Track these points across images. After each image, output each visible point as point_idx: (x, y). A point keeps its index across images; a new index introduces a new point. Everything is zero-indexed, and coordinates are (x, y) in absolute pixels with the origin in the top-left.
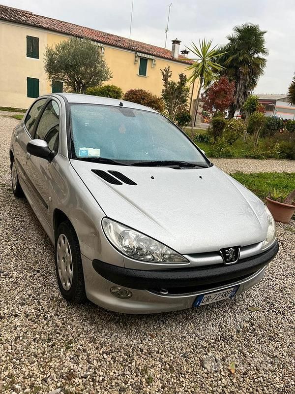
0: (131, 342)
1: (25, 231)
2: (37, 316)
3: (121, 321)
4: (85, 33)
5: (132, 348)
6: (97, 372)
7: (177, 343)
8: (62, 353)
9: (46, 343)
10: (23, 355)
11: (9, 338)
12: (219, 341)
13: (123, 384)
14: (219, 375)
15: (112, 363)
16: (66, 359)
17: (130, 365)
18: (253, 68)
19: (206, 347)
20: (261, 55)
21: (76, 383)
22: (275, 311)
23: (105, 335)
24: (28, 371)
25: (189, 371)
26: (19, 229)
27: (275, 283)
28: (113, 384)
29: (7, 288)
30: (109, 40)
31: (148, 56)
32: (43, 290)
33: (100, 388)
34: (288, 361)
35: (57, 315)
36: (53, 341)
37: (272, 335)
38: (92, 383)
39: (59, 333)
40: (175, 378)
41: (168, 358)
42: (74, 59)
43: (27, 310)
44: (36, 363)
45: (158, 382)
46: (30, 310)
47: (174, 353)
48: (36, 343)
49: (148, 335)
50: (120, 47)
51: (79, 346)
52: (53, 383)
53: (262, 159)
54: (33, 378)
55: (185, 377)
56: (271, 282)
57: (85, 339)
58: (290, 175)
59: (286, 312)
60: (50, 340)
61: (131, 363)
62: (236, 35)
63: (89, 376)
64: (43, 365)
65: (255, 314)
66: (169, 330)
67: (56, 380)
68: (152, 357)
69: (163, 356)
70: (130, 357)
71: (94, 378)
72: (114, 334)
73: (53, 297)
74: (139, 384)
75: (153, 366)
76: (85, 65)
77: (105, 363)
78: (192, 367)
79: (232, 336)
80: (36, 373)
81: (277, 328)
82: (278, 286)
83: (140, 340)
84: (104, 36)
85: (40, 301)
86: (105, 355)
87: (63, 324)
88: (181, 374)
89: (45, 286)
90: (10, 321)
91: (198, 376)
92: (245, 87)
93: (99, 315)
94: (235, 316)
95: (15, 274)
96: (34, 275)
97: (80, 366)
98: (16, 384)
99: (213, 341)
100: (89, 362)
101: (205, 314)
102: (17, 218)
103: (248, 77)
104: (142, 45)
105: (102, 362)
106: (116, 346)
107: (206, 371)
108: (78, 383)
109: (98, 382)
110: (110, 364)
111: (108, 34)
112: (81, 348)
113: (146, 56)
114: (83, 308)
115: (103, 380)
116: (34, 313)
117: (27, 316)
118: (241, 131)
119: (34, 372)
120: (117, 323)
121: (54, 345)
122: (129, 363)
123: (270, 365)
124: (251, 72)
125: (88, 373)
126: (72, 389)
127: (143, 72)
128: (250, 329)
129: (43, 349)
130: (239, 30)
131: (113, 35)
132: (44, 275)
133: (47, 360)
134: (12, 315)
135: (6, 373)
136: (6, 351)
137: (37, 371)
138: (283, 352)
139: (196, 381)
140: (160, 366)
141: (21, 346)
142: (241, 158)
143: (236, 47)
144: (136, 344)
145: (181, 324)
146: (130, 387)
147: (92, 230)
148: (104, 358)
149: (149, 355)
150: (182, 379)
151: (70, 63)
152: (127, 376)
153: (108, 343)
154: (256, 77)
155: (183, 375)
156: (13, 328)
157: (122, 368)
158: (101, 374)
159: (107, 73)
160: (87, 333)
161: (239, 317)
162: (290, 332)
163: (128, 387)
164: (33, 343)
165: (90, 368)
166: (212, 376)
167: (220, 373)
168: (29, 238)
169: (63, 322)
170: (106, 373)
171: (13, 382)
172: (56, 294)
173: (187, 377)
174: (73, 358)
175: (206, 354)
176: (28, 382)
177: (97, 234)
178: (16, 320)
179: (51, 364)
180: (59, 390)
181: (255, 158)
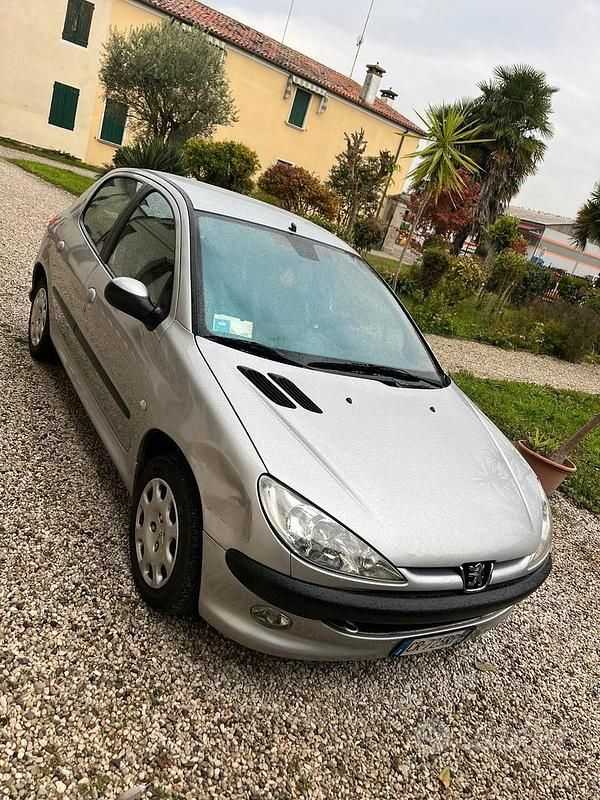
0: (269, 707)
1: (58, 442)
2: (93, 631)
3: (249, 660)
4: (193, 13)
5: (270, 718)
6: (210, 758)
7: (350, 717)
8: (144, 713)
9: (114, 688)
10: (72, 708)
11: (43, 669)
12: (422, 722)
13: (257, 788)
14: (423, 788)
15: (236, 743)
16: (154, 725)
17: (268, 752)
18: (518, 157)
19: (400, 732)
20: (537, 134)
21: (173, 777)
22: (521, 674)
23: (222, 686)
24: (82, 741)
25: (372, 775)
26: (46, 436)
27: (522, 619)
28: (239, 785)
29: (32, 563)
30: (239, 37)
31: (314, 88)
32: (102, 577)
33: (216, 790)
34: (540, 776)
35: (131, 633)
36: (125, 685)
37: (515, 721)
38: (201, 780)
39: (136, 672)
40: (348, 785)
41: (334, 745)
42: (166, 67)
43: (74, 614)
44: (98, 727)
45: (318, 790)
46: (80, 615)
47: (344, 736)
48: (95, 687)
49: (298, 695)
50: (260, 57)
51: (175, 703)
52: (131, 772)
53: (507, 348)
54: (93, 758)
55: (364, 787)
56: (517, 617)
57: (185, 689)
58: (558, 394)
59: (539, 680)
60: (119, 683)
61: (269, 748)
62: (497, 83)
63: (196, 765)
64: (110, 733)
65: (486, 677)
66: (335, 691)
67: (137, 767)
68: (306, 740)
69: (325, 741)
70: (267, 736)
71: (205, 769)
72: (238, 687)
73: (121, 595)
74: (285, 790)
75: (308, 759)
76: (186, 83)
77: (223, 742)
78: (375, 768)
79: (445, 716)
80: (98, 748)
81: (524, 709)
82: (528, 626)
83: (284, 704)
84: (230, 27)
85: (98, 599)
86: (222, 726)
87: (143, 653)
88: (358, 779)
89: (105, 568)
90: (42, 634)
91: (388, 788)
92: (495, 194)
93: (209, 644)
94: (452, 678)
95: (47, 535)
96: (83, 541)
97: (179, 743)
98: (63, 766)
99: (412, 721)
100: (195, 738)
101: (399, 666)
102: (41, 409)
103: (505, 175)
104: (305, 61)
105: (218, 740)
106: (242, 710)
107: (400, 778)
108: (176, 777)
109: (213, 778)
110: (232, 744)
111: (239, 24)
112: (178, 707)
113: (309, 86)
114: (178, 625)
115: (221, 775)
116: (88, 624)
117: (75, 628)
118: (476, 283)
119: (95, 745)
120: (242, 663)
121: (127, 694)
122: (267, 748)
123: (509, 779)
124: (512, 164)
125: (195, 759)
126: (167, 787)
127: (297, 118)
128: (477, 705)
129: (109, 701)
130: (505, 76)
131: (248, 29)
132: (100, 544)
133: (117, 724)
134: (45, 622)
135: (44, 742)
136: (39, 696)
137: (101, 744)
138: (532, 757)
139: (383, 796)
140: (320, 759)
141: (67, 689)
142: (468, 339)
143: (493, 109)
144: (277, 710)
145: (356, 680)
146: (270, 794)
147: (236, 493)
148: (221, 733)
149: (302, 735)
150: (359, 790)
151: (155, 75)
152: (264, 773)
153: (227, 702)
154: (521, 177)
155: (361, 782)
156: (50, 651)
157: (254, 755)
158: (218, 763)
159: (227, 109)
160: (188, 677)
161: (458, 680)
162: (545, 721)
163: (266, 794)
164: (90, 686)
165: (197, 749)
166: (411, 790)
167: (425, 785)
168: (68, 458)
169: (142, 649)
170: (225, 761)
171: (56, 762)
172: (127, 590)
173: (368, 786)
174: (165, 727)
175: (401, 746)
176: (84, 764)
177: (245, 502)
178: (55, 633)
179: (126, 732)
180: (143, 787)
181: (494, 344)
